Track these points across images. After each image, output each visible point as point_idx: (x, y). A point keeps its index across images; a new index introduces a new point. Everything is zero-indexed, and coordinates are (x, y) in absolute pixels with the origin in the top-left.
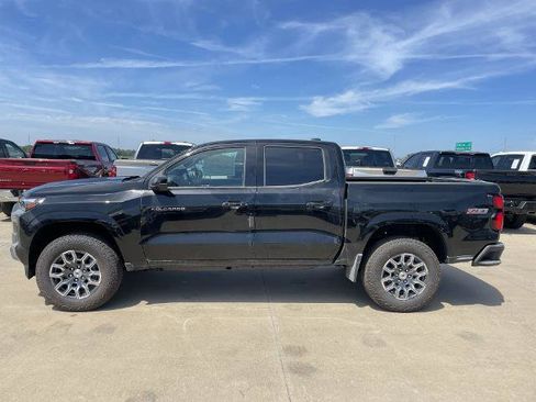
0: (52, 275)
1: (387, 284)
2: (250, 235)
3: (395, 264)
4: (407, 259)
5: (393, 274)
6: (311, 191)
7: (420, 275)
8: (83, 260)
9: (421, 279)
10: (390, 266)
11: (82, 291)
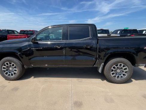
0: (3, 69)
1: (113, 74)
2: (64, 57)
3: (116, 67)
4: (120, 65)
5: (115, 71)
6: (85, 42)
7: (125, 71)
8: (11, 65)
9: (125, 72)
10: (114, 68)
11: (12, 75)
